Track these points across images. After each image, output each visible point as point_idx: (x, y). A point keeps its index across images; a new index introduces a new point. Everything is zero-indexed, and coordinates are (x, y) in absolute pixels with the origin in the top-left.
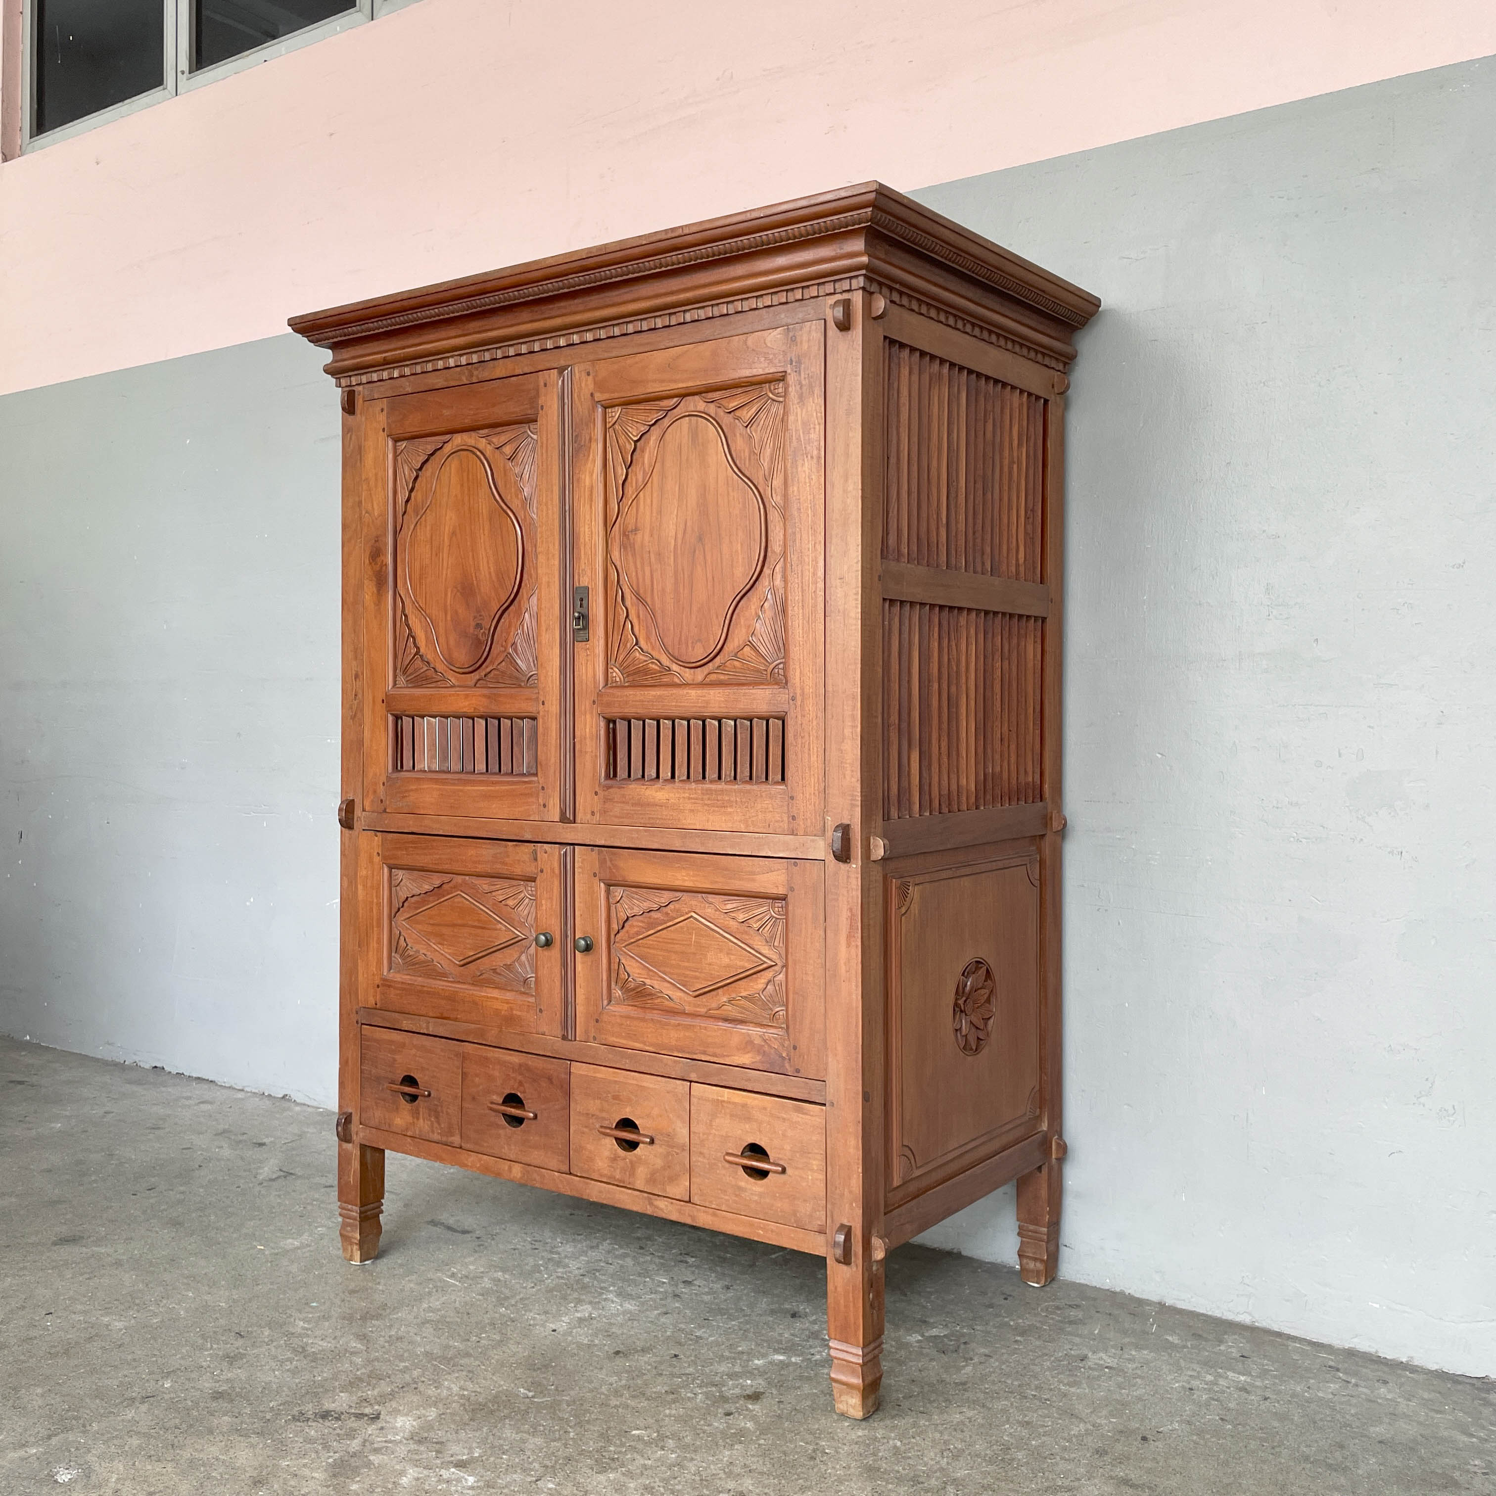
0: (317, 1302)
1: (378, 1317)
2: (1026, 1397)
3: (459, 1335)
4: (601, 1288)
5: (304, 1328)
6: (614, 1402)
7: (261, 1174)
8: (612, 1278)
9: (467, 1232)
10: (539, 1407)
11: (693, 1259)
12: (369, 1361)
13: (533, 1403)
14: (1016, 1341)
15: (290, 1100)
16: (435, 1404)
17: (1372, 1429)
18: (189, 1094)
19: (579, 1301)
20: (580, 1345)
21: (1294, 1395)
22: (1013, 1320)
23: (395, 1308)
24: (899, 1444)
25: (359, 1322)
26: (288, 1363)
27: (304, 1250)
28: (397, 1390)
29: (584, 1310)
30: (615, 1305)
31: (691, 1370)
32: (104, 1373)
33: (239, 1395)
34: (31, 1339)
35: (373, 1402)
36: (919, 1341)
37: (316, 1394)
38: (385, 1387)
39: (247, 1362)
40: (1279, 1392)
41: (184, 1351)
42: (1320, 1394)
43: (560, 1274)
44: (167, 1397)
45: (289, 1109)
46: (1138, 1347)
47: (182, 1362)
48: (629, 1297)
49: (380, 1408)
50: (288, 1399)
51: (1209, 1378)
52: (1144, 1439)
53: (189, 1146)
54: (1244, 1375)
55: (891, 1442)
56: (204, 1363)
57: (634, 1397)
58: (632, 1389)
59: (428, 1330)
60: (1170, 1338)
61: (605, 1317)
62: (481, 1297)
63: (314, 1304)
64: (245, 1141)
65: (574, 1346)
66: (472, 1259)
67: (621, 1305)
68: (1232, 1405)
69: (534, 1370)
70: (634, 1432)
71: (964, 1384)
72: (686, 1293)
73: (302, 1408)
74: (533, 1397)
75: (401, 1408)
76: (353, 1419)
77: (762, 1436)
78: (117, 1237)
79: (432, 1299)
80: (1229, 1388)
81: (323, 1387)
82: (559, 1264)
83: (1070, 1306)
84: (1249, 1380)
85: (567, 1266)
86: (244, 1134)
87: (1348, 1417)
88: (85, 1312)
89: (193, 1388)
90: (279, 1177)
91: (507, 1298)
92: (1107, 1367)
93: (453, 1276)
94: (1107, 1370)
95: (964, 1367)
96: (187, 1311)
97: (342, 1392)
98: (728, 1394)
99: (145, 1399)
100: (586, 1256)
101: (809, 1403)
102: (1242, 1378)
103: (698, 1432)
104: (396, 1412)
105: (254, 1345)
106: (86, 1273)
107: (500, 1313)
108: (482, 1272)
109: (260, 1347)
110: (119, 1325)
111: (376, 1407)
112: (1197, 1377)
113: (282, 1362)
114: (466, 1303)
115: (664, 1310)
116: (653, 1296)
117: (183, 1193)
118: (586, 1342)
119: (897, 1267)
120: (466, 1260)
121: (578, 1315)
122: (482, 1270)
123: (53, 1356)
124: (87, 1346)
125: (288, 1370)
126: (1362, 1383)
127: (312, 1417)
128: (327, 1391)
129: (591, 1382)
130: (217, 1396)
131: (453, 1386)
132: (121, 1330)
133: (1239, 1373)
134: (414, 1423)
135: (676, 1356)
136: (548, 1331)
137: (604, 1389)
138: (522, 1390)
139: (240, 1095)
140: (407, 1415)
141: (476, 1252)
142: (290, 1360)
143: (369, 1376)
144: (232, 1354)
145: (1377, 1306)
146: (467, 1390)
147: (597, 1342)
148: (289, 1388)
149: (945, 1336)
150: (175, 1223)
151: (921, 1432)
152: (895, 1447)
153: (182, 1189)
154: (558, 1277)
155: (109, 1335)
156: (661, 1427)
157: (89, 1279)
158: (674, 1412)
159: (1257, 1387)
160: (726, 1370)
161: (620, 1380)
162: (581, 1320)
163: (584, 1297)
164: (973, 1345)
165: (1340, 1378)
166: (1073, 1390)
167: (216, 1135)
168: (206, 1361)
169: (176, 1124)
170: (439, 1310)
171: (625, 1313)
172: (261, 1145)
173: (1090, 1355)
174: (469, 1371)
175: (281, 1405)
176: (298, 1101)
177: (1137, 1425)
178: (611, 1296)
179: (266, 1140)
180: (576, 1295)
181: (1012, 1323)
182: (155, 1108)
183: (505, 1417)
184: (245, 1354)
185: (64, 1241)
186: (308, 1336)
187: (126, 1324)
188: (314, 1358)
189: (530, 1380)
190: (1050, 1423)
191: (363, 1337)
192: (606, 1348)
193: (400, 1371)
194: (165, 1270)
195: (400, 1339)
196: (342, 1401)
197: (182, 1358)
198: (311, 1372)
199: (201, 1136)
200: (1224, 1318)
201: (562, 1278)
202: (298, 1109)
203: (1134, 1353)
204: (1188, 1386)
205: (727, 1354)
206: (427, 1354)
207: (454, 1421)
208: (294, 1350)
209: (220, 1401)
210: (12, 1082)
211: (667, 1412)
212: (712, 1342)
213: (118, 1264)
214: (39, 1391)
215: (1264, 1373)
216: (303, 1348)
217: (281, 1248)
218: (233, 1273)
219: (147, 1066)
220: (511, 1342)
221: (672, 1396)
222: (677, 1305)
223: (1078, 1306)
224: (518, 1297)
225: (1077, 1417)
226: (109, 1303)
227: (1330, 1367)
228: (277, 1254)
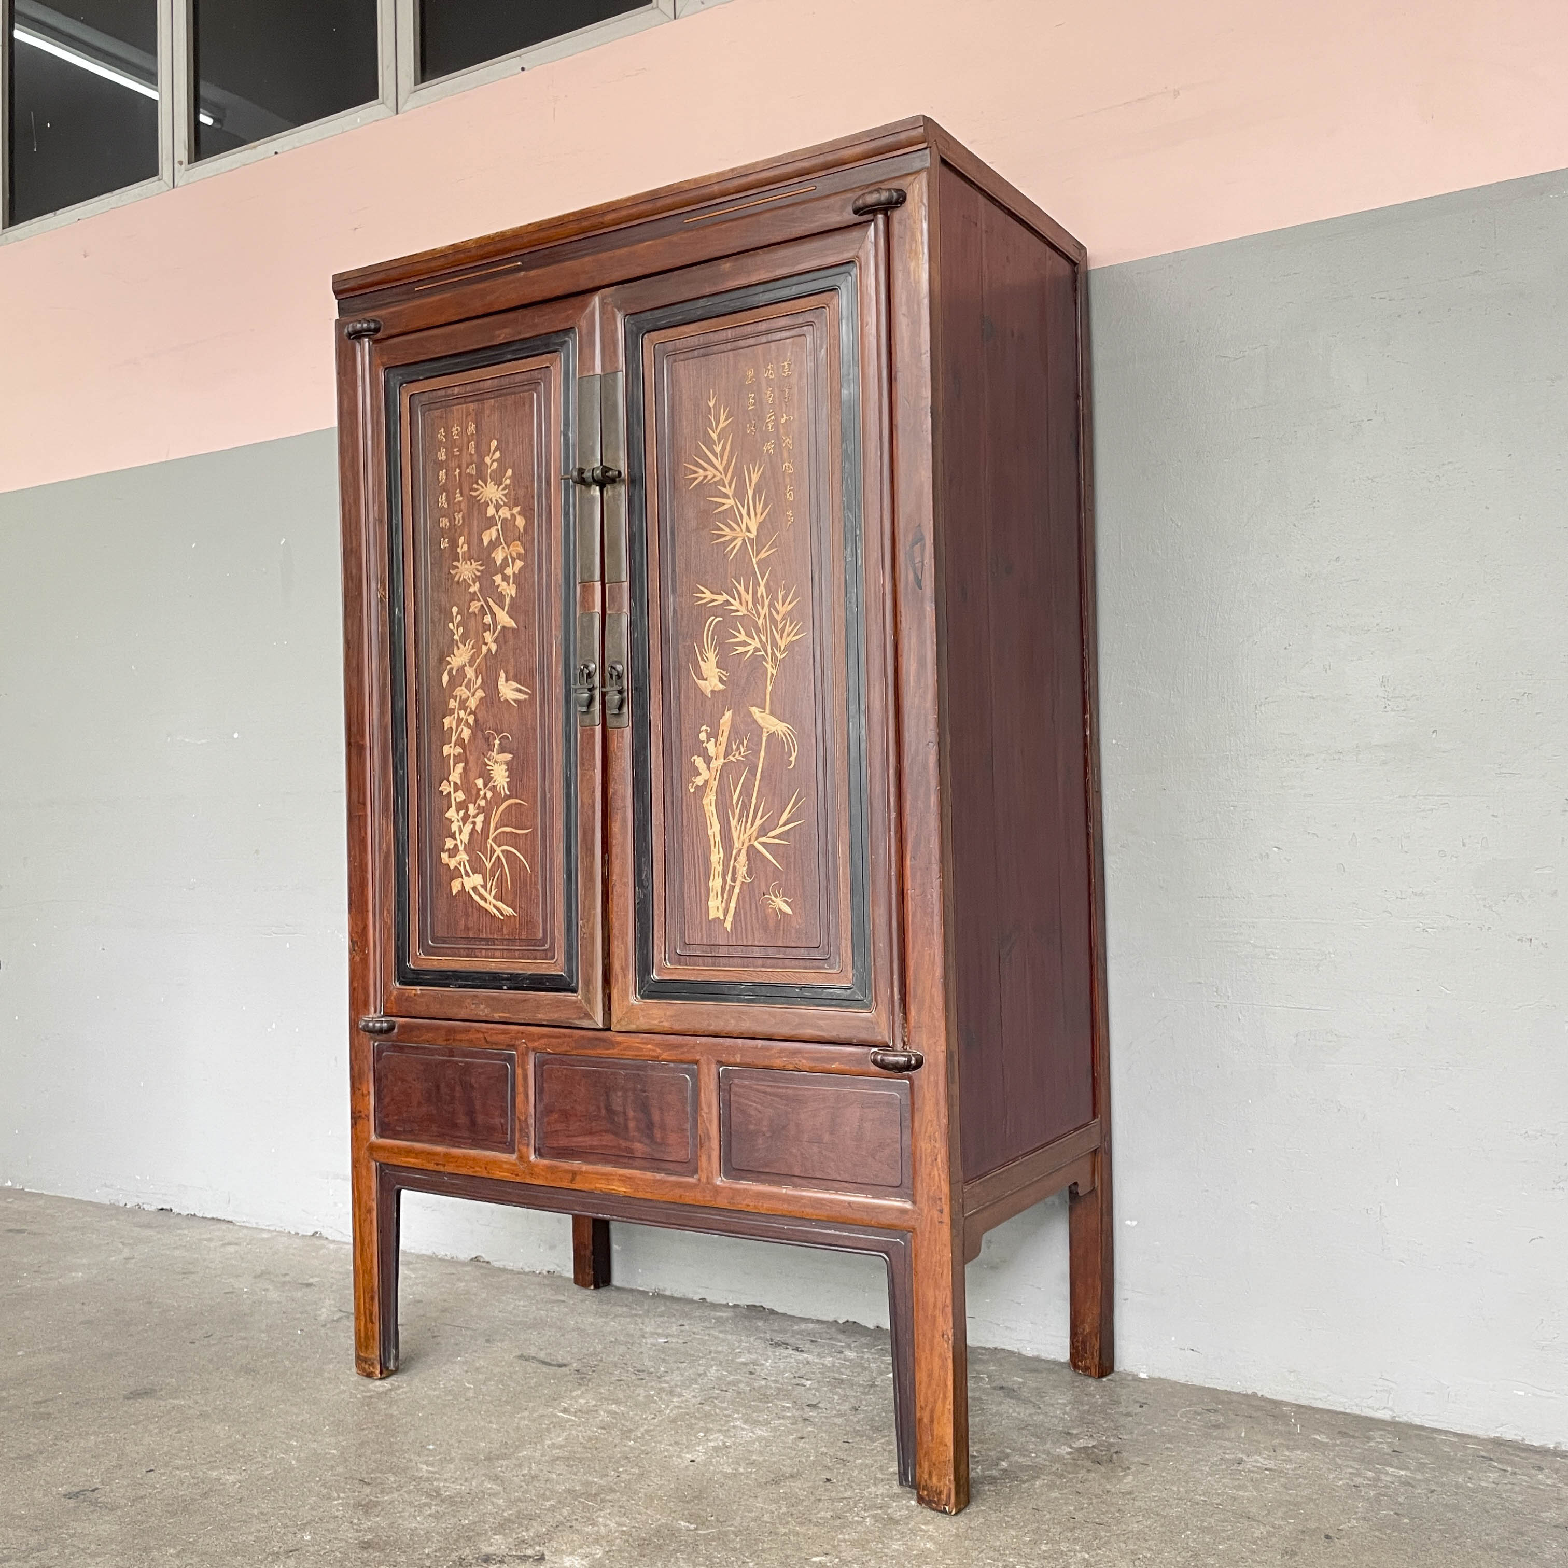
0: (433, 1444)
1: (504, 1456)
2: (1197, 1504)
3: (596, 1471)
4: (726, 1416)
5: (430, 1472)
6: (783, 1530)
7: (320, 1315)
8: (732, 1404)
9: (565, 1365)
10: (707, 1540)
11: (809, 1382)
12: (512, 1503)
13: (699, 1535)
14: (1167, 1448)
15: (321, 1237)
16: (597, 1541)
17: (1544, 1515)
18: (209, 1236)
19: (707, 1431)
20: (726, 1476)
21: (1458, 1486)
22: (1157, 1428)
23: (517, 1447)
24: (1087, 1556)
25: (486, 1463)
26: (427, 1508)
27: (398, 1392)
28: (552, 1529)
29: (716, 1440)
30: (747, 1434)
31: (848, 1494)
32: (235, 1529)
33: (386, 1543)
34: (142, 1497)
35: (532, 1543)
36: (1068, 1453)
37: (469, 1538)
38: (537, 1528)
39: (382, 1509)
40: (1443, 1485)
41: (311, 1501)
42: (1484, 1484)
43: (677, 1404)
44: (311, 1549)
45: (323, 1247)
46: (1291, 1449)
47: (314, 1513)
48: (756, 1423)
49: (541, 1549)
50: (443, 1545)
51: (1370, 1474)
52: (1328, 1537)
53: (231, 1290)
54: (1402, 1469)
55: (1079, 1555)
56: (337, 1513)
57: (801, 1524)
58: (795, 1516)
59: (561, 1467)
60: (1318, 1437)
61: (740, 1444)
62: (604, 1431)
63: (431, 1447)
64: (289, 1282)
65: (719, 1476)
66: (579, 1392)
67: (752, 1432)
68: (1401, 1500)
69: (688, 1502)
70: (814, 1559)
71: (1131, 1493)
72: (815, 1417)
73: (460, 1552)
74: (696, 1529)
75: (564, 1548)
76: (517, 1561)
77: (947, 1556)
78: (191, 1388)
79: (552, 1435)
80: (1392, 1483)
81: (473, 1530)
82: (671, 1393)
83: (1209, 1411)
84: (1409, 1474)
85: (680, 1395)
86: (286, 1275)
87: (1516, 1504)
88: (186, 1468)
89: (336, 1539)
90: (341, 1318)
91: (630, 1431)
92: (1266, 1469)
93: (565, 1410)
94: (1267, 1472)
95: (1124, 1476)
96: (298, 1460)
97: (495, 1534)
98: (897, 1515)
99: (289, 1553)
100: (697, 1383)
101: (981, 1520)
102: (1402, 1473)
103: (880, 1555)
104: (557, 1552)
105: (382, 1491)
106: (172, 1426)
107: (630, 1446)
108: (595, 1406)
109: (392, 1493)
110: (231, 1479)
111: (538, 1548)
112: (1359, 1475)
113: (421, 1507)
114: (590, 1439)
115: (799, 1435)
116: (782, 1421)
117: (245, 1338)
118: (729, 1471)
119: (1020, 1380)
120: (574, 1394)
121: (712, 1444)
122: (594, 1402)
123: (174, 1514)
124: (206, 1501)
125: (430, 1515)
126: (1518, 1471)
127: (474, 1561)
128: (479, 1534)
129: (751, 1511)
130: (366, 1546)
131: (608, 1522)
132: (235, 1484)
133: (1397, 1468)
134: (583, 1562)
135: (828, 1480)
136: (687, 1463)
137: (766, 1518)
138: (682, 1523)
139: (265, 1235)
140: (572, 1554)
141: (580, 1385)
142: (425, 1505)
143: (518, 1517)
144: (363, 1503)
145: (1522, 1393)
146: (625, 1525)
147: (741, 1470)
148: (438, 1533)
149: (1093, 1446)
150: (248, 1370)
151: (1106, 1543)
152: (1084, 1559)
153: (243, 1334)
154: (675, 1407)
155: (224, 1489)
156: (840, 1552)
157: (179, 1432)
158: (847, 1537)
159: (1420, 1481)
160: (885, 1491)
161: (780, 1508)
162: (716, 1449)
163: (711, 1426)
164: (1125, 1454)
165: (1495, 1467)
166: (1241, 1493)
167: (255, 1277)
168: (338, 1510)
169: (208, 1267)
170: (564, 1446)
171: (760, 1439)
172: (309, 1285)
173: (1245, 1458)
174: (621, 1507)
175: (436, 1551)
176: (330, 1238)
177: (1317, 1525)
178: (738, 1423)
179: (311, 1280)
180: (702, 1424)
181: (1156, 1431)
182: (177, 1253)
183: (676, 1551)
184: (377, 1502)
185: (135, 1395)
186: (437, 1479)
187: (239, 1477)
188: (451, 1501)
189: (686, 1512)
190: (1229, 1527)
191: (495, 1479)
192: (753, 1476)
193: (548, 1510)
194: (258, 1419)
195: (535, 1477)
196: (498, 1544)
197: (312, 1509)
198: (455, 1516)
199: (240, 1279)
200: (1363, 1414)
201: (680, 1407)
202: (332, 1246)
203: (1287, 1454)
204: (1352, 1484)
205: (879, 1475)
206: (569, 1491)
207: (623, 1558)
208: (429, 1495)
209: (371, 1551)
210: (10, 1231)
211: (840, 1536)
212: (861, 1465)
213: (203, 1415)
214: (172, 1551)
215: (1421, 1467)
216: (437, 1492)
217: (374, 1391)
218: (332, 1419)
219: (153, 1208)
220: (652, 1475)
221: (839, 1521)
222: (810, 1429)
223: (1216, 1411)
224: (642, 1430)
225: (1254, 1520)
226: (211, 1456)
227: (1483, 1457)
228: (371, 1397)
